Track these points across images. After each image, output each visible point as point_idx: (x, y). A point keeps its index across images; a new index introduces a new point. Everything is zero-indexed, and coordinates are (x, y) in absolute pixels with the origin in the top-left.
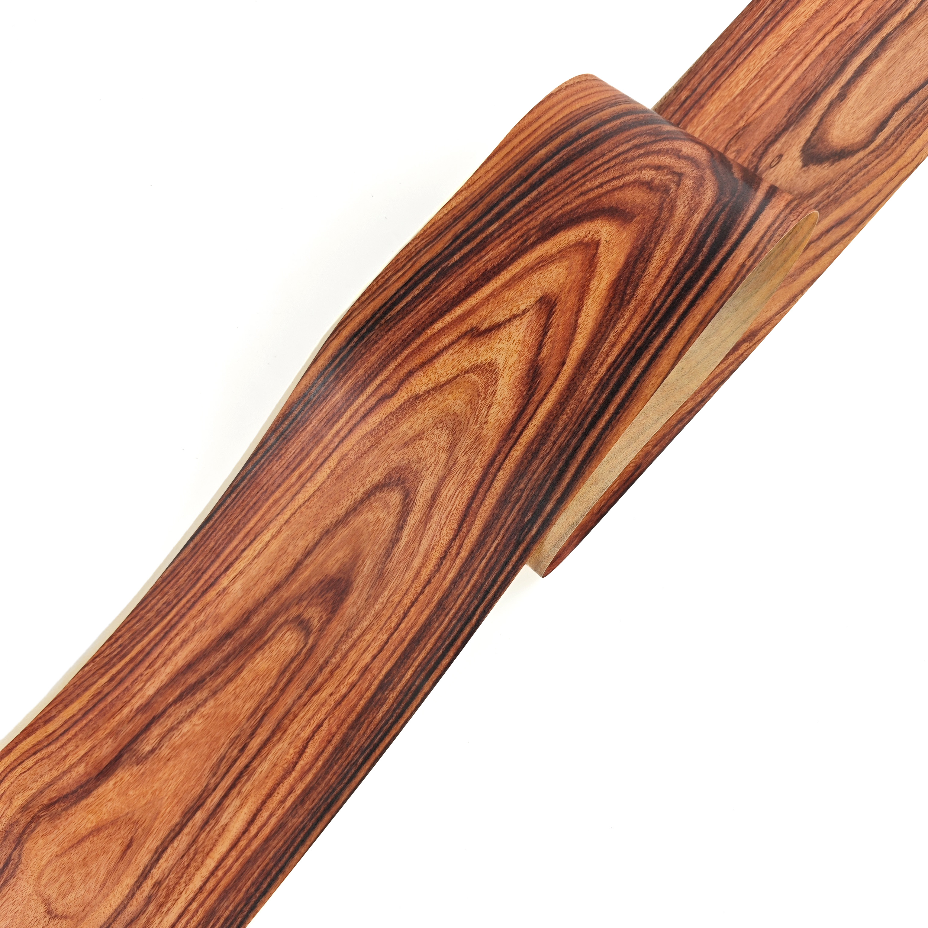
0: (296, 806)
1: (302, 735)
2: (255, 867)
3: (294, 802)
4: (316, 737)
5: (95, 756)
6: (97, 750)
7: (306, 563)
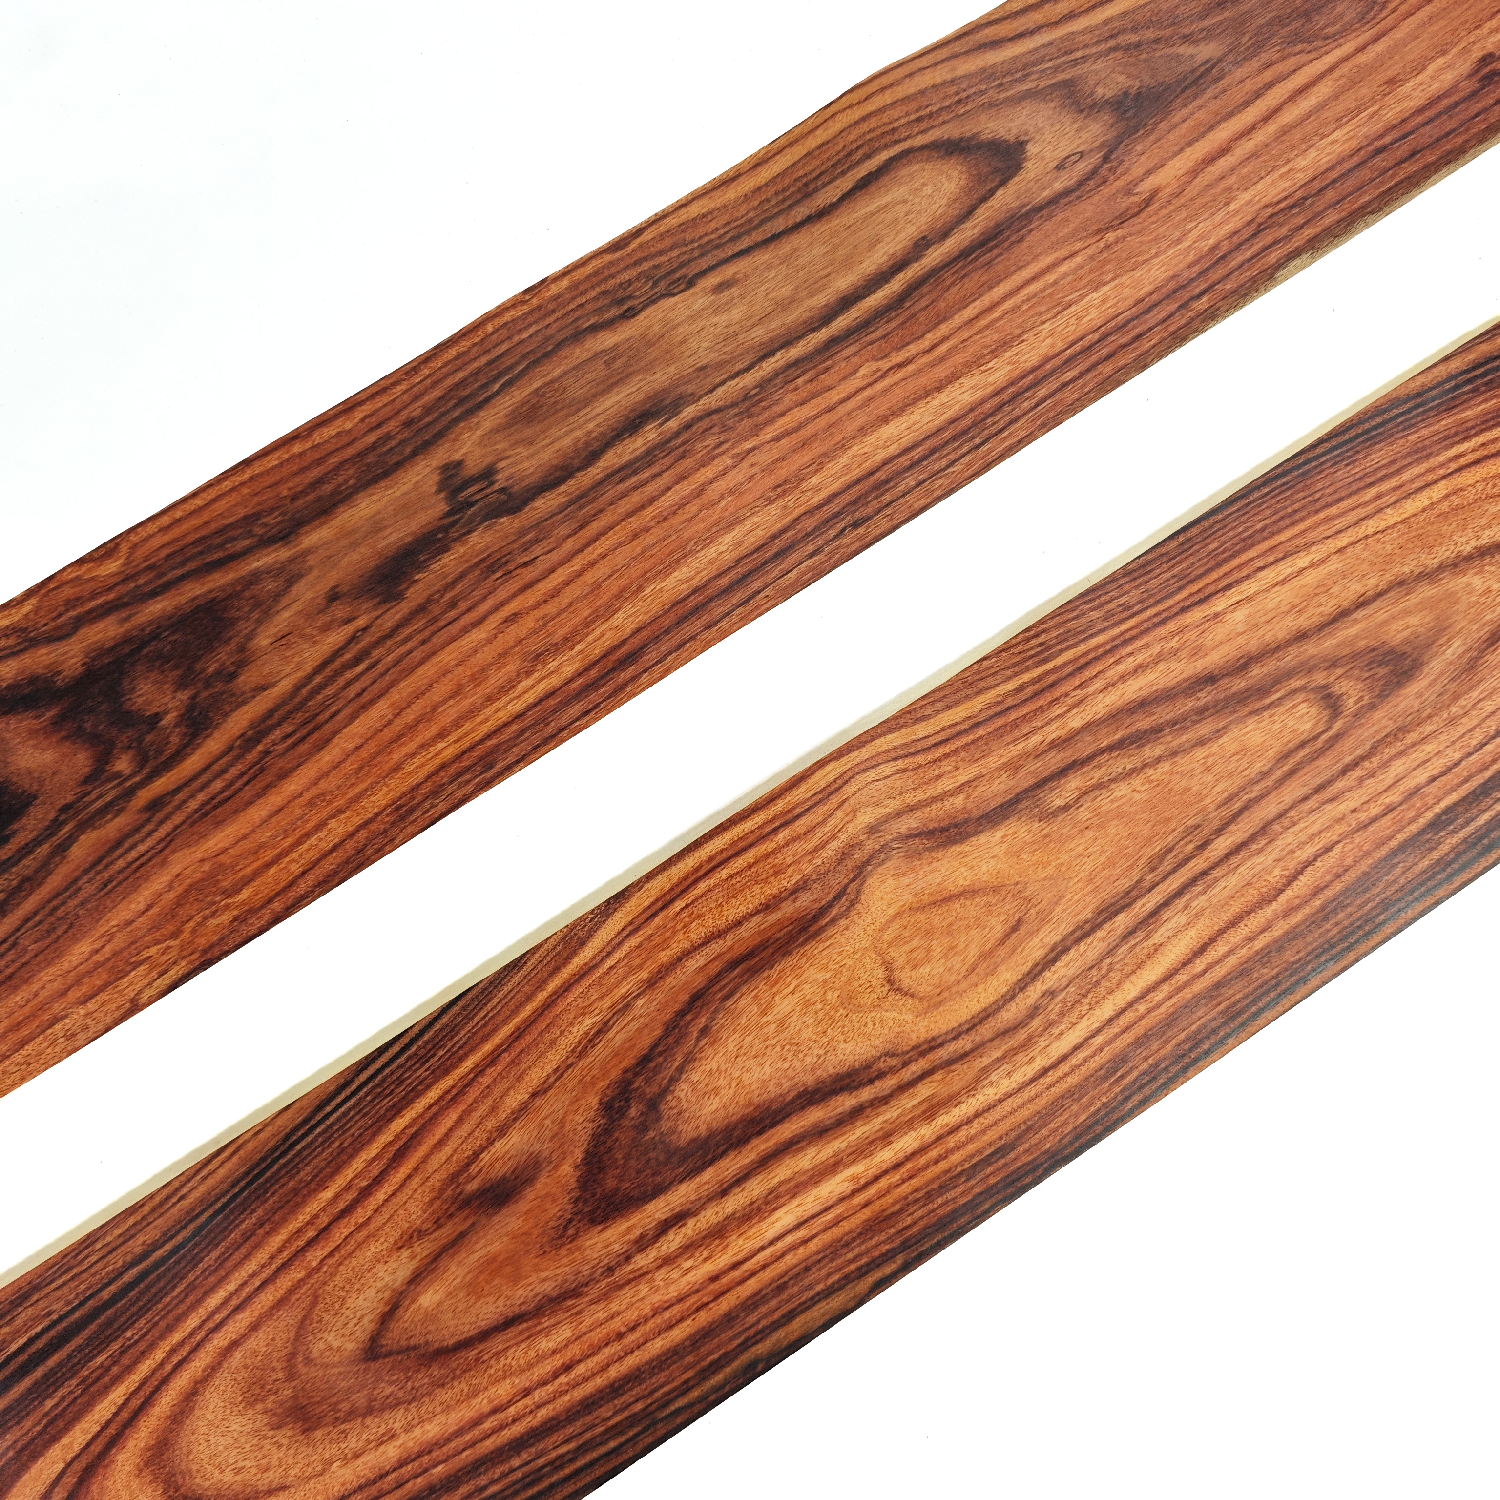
0: (1269, 952)
1: (1299, 853)
2: (1196, 1016)
4: (1319, 864)
6: (984, 783)
7: (1355, 615)
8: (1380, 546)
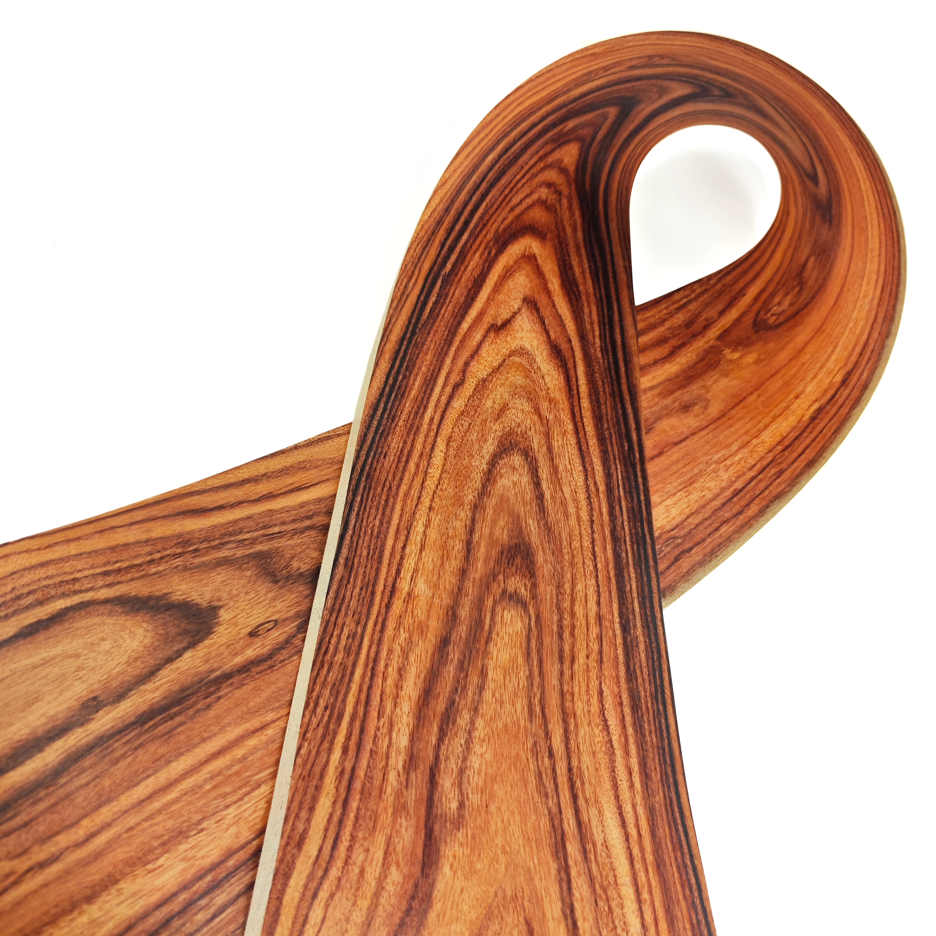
1: (593, 710)
4: (607, 706)
7: (474, 540)
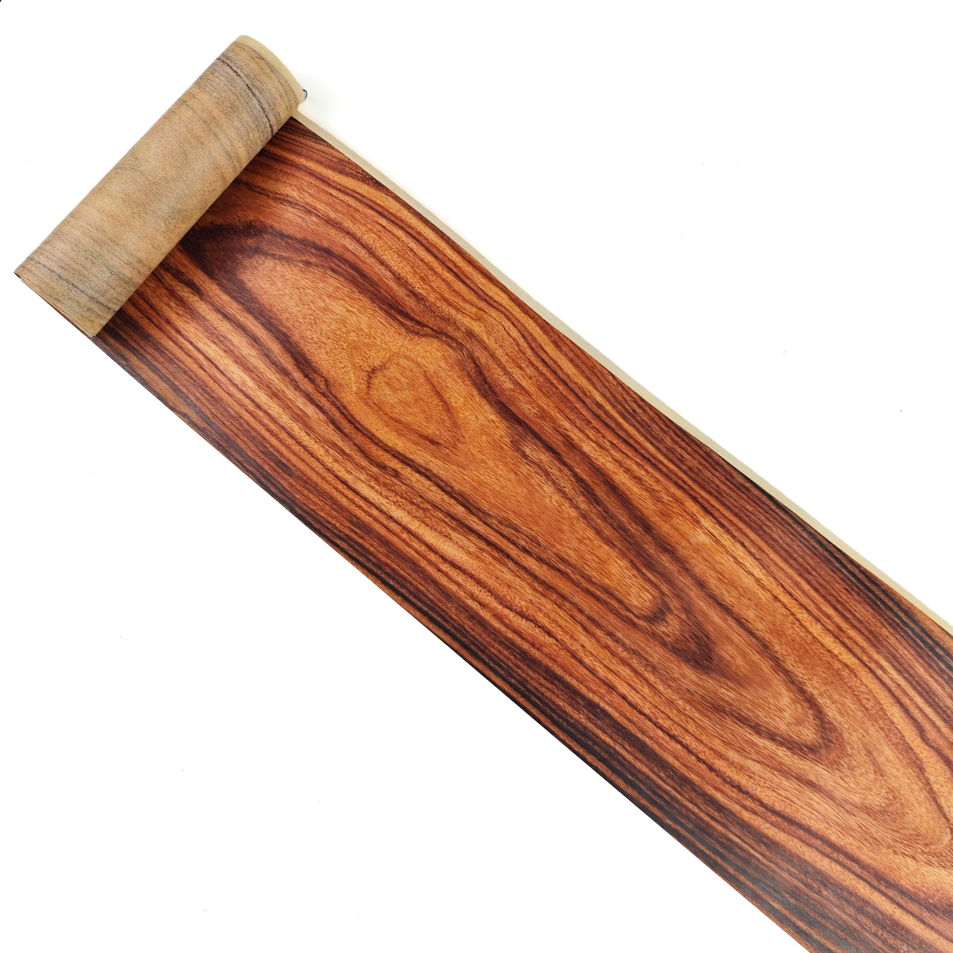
0: (467, 611)
1: (541, 615)
2: (409, 571)
3: (471, 609)
4: (537, 630)
5: (521, 397)
6: (526, 399)
7: (729, 619)
8: (789, 625)
